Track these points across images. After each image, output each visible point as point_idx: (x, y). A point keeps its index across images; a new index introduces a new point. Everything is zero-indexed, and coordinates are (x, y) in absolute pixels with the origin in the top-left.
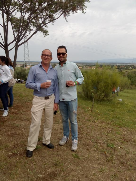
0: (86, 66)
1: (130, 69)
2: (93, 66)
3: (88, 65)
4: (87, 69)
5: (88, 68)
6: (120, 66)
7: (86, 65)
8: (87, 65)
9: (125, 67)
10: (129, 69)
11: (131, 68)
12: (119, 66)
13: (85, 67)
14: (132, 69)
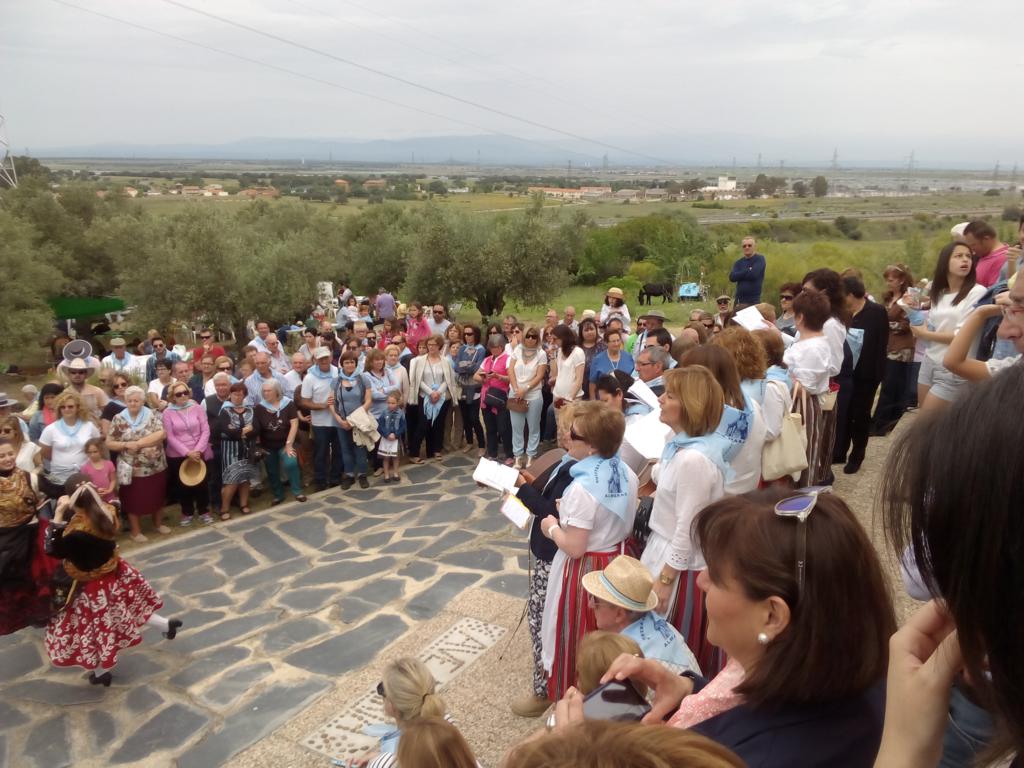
0: (159, 181)
1: (420, 195)
2: (206, 180)
3: (169, 177)
4: (168, 197)
5: (174, 192)
6: (362, 183)
7: (150, 175)
8: (156, 175)
9: (393, 188)
10: (415, 198)
11: (424, 192)
12: (352, 180)
13: (151, 184)
14: (431, 196)
